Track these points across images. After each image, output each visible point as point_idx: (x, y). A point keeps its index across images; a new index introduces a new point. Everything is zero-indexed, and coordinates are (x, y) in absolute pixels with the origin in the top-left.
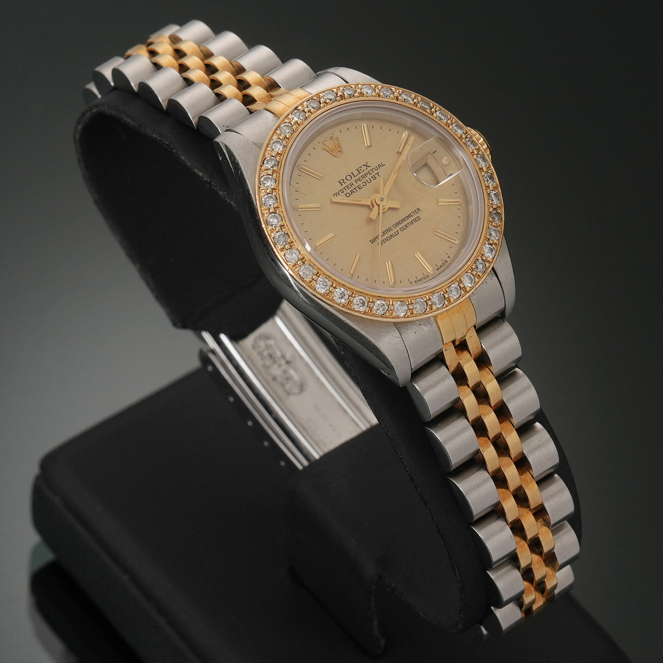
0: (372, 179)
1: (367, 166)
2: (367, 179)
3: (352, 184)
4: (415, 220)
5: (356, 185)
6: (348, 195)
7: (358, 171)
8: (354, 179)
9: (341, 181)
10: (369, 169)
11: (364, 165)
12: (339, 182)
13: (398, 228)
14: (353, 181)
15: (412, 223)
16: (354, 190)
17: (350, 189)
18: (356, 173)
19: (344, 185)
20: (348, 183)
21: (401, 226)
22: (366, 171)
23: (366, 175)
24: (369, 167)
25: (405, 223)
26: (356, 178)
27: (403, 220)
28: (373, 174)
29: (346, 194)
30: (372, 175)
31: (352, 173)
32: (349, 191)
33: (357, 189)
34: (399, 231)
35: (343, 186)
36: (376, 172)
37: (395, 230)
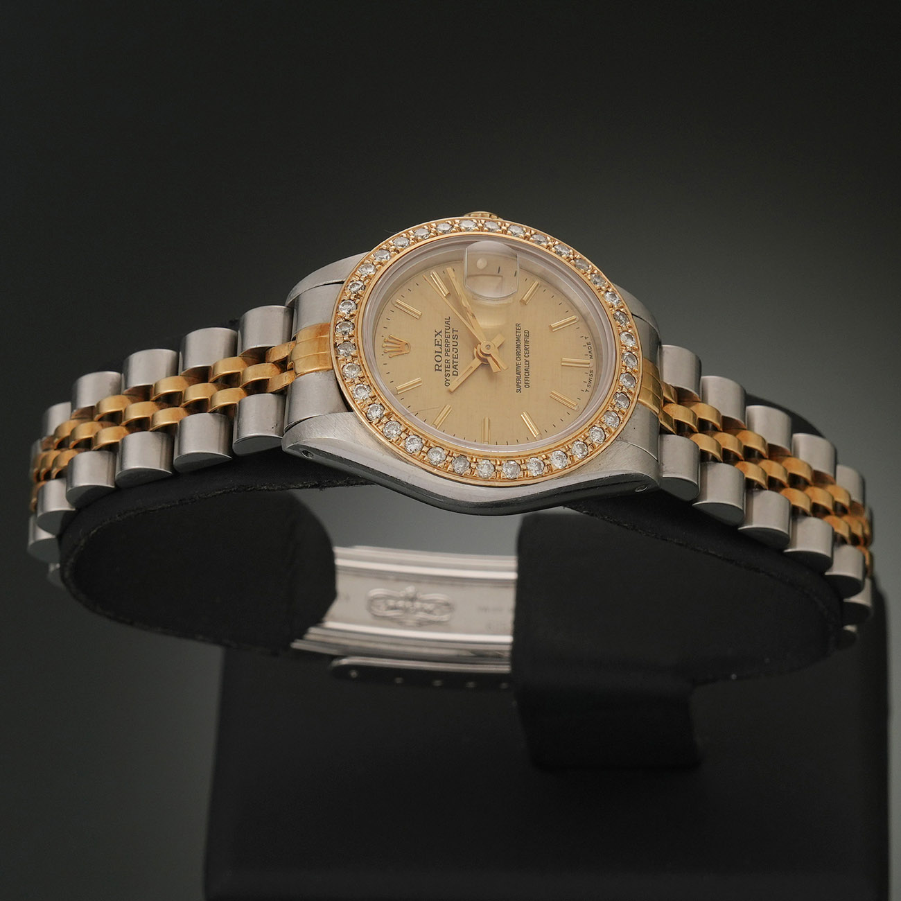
0: (455, 340)
1: (438, 334)
2: (451, 344)
3: (447, 361)
4: (526, 337)
5: (451, 358)
6: (455, 373)
7: (438, 345)
8: (443, 355)
9: (437, 368)
10: (443, 334)
11: (436, 335)
12: (436, 370)
13: (523, 358)
14: (444, 358)
15: (526, 342)
16: (455, 364)
17: (451, 367)
18: (438, 349)
19: (443, 368)
20: (443, 362)
21: (522, 353)
22: (443, 339)
23: (447, 342)
24: (441, 332)
25: (522, 347)
26: (444, 352)
27: (518, 346)
28: (451, 334)
29: (453, 375)
30: (451, 337)
31: (436, 352)
32: (452, 370)
33: (455, 360)
34: (527, 359)
35: (443, 370)
36: (451, 330)
37: (523, 361)
